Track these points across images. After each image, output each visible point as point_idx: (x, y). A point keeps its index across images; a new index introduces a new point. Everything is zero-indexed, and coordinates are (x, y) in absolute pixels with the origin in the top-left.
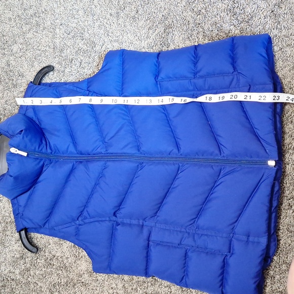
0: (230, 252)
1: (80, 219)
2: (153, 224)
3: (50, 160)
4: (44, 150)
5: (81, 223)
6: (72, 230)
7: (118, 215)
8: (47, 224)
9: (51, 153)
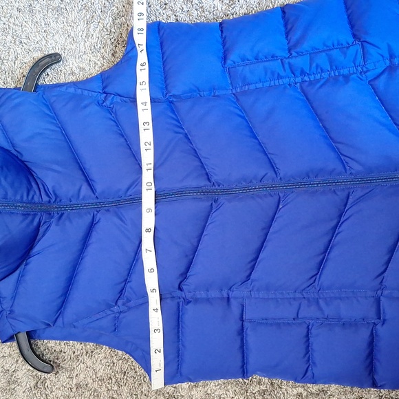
0: (379, 318)
1: (120, 303)
2: (246, 293)
3: (50, 214)
4: (36, 199)
5: (122, 308)
6: (106, 322)
7: (184, 287)
8: (60, 320)
9: (50, 202)
